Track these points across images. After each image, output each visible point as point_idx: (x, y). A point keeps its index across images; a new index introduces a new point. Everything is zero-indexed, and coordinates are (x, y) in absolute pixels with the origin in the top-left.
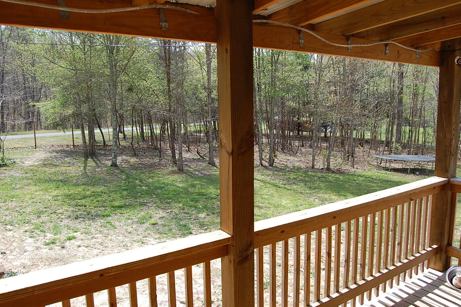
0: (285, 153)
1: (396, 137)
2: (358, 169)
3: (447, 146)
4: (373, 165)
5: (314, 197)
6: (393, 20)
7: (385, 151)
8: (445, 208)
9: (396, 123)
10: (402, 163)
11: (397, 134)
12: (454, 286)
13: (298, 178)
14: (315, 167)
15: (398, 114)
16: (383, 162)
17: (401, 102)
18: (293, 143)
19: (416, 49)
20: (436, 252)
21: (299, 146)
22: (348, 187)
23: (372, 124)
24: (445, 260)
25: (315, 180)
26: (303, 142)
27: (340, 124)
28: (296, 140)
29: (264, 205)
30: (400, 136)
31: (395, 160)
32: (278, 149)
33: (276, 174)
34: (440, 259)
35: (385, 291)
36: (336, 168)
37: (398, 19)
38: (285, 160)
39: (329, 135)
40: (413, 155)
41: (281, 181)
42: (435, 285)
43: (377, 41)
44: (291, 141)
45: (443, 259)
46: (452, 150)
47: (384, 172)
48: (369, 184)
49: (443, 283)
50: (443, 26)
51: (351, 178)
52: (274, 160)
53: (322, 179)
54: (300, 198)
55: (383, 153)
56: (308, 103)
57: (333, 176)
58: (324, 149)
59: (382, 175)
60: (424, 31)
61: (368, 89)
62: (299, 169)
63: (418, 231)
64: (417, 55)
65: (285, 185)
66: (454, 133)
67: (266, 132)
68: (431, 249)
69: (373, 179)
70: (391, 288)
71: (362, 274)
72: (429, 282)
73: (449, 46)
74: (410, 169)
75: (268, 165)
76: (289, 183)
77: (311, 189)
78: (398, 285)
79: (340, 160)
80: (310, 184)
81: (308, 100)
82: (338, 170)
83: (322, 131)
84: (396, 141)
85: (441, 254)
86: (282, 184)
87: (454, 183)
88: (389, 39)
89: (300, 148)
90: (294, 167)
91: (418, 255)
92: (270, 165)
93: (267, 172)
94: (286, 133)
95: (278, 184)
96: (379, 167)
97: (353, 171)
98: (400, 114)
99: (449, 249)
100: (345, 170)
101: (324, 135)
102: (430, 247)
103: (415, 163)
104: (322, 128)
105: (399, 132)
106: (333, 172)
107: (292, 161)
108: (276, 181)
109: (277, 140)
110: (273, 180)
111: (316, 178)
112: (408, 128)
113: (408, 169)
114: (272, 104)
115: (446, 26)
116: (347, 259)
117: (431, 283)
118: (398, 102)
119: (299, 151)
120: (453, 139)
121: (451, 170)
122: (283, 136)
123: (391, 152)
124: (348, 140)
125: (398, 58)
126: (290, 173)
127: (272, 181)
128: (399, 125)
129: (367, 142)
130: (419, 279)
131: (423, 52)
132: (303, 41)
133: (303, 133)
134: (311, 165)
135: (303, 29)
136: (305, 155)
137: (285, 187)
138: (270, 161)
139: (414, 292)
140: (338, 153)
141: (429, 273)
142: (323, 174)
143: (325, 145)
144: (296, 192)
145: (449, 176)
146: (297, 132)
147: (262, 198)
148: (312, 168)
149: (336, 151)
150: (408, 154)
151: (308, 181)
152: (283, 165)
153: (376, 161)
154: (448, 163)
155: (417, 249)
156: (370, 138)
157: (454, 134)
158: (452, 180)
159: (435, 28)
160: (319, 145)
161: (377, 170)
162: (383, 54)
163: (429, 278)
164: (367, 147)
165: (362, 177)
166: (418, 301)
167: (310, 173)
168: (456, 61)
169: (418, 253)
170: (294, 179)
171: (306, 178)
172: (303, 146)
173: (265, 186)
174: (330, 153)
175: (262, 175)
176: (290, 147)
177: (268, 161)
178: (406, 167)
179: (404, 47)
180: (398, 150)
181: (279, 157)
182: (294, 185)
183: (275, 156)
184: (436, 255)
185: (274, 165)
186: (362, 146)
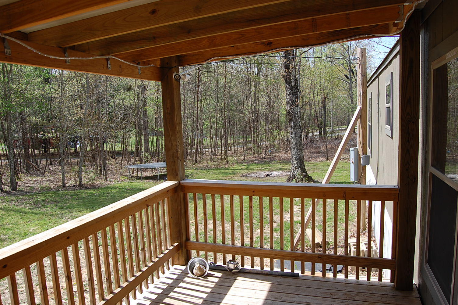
0: (30, 174)
1: (145, 147)
2: (111, 181)
3: (174, 152)
4: (126, 176)
5: (66, 218)
6: (106, 36)
7: (136, 161)
8: (179, 208)
9: (143, 134)
10: (153, 171)
11: (145, 144)
12: (194, 275)
13: (48, 199)
14: (66, 185)
15: (144, 125)
16: (135, 171)
17: (145, 113)
18: (39, 162)
19: (137, 64)
20: (178, 248)
21: (46, 165)
22: (102, 200)
23: (121, 136)
24: (186, 254)
25: (67, 199)
26: (51, 160)
27: (89, 138)
28: (42, 159)
29: (7, 237)
30: (148, 145)
31: (146, 169)
32: (21, 170)
33: (21, 199)
34: (182, 254)
35: (135, 298)
36: (89, 183)
37: (110, 35)
38: (31, 182)
39: (78, 150)
40: (162, 162)
41: (27, 205)
42: (180, 279)
43: (98, 55)
44: (37, 160)
45: (184, 254)
46: (179, 155)
47: (137, 181)
48: (122, 194)
49: (186, 275)
50: (155, 45)
51: (105, 191)
52: (17, 183)
53: (74, 196)
54: (51, 221)
55: (134, 164)
56: (53, 118)
57: (86, 192)
58: (75, 165)
59: (135, 184)
60: (140, 48)
61: (114, 102)
62: (48, 189)
63: (159, 234)
64: (139, 70)
65: (32, 209)
66: (178, 140)
67: (5, 153)
68: (173, 247)
69: (126, 189)
70: (141, 293)
71: (109, 289)
72: (175, 278)
73: (167, 63)
74: (160, 175)
75: (10, 190)
76: (38, 206)
77: (62, 209)
78: (147, 289)
79: (92, 175)
80: (62, 204)
81: (52, 114)
82: (91, 185)
83: (71, 147)
84: (145, 151)
85: (182, 250)
86: (29, 209)
87: (184, 185)
88: (108, 54)
89: (47, 166)
90: (42, 188)
91: (162, 255)
92: (13, 190)
93: (9, 197)
94: (31, 152)
95: (23, 210)
96: (131, 177)
97: (106, 184)
98: (146, 125)
99: (188, 243)
100: (98, 184)
101: (74, 151)
102: (172, 246)
103: (164, 170)
104: (72, 144)
105: (147, 142)
106: (86, 188)
107: (39, 182)
108: (22, 207)
109: (19, 160)
110: (18, 206)
111: (67, 197)
112: (155, 138)
113: (158, 175)
114: (8, 120)
115: (157, 45)
116: (90, 278)
117: (177, 279)
118: (143, 114)
119: (47, 170)
120: (178, 145)
121: (180, 173)
122: (27, 156)
123: (141, 161)
124: (98, 153)
125: (121, 72)
126: (38, 195)
127: (16, 208)
128: (146, 136)
129: (118, 153)
130: (166, 278)
131: (145, 68)
132: (9, 51)
133: (50, 149)
134: (61, 183)
135: (7, 37)
136: (55, 174)
137: (33, 212)
138: (12, 184)
139: (162, 290)
140: (90, 167)
141: (175, 269)
142: (76, 192)
143: (76, 160)
144: (46, 215)
145: (179, 179)
146: (43, 149)
147: (4, 229)
148: (63, 186)
149: (88, 166)
150: (157, 162)
151: (59, 201)
152: (29, 188)
153: (128, 171)
154: (177, 168)
155: (160, 250)
156: (121, 150)
157: (179, 142)
158: (182, 182)
159: (148, 46)
160: (69, 162)
161: (130, 180)
162: (105, 68)
163: (175, 274)
164: (118, 159)
165: (116, 189)
166: (167, 298)
167: (61, 192)
168: (173, 77)
169: (162, 253)
170: (43, 201)
171: (57, 198)
172: (51, 164)
173: (7, 215)
174: (80, 168)
175: (4, 202)
176: (36, 166)
177: (10, 185)
178: (157, 174)
179: (125, 62)
180: (147, 158)
181: (23, 179)
182: (43, 208)
183: (19, 179)
184: (178, 252)
185: (17, 189)
186: (114, 159)
